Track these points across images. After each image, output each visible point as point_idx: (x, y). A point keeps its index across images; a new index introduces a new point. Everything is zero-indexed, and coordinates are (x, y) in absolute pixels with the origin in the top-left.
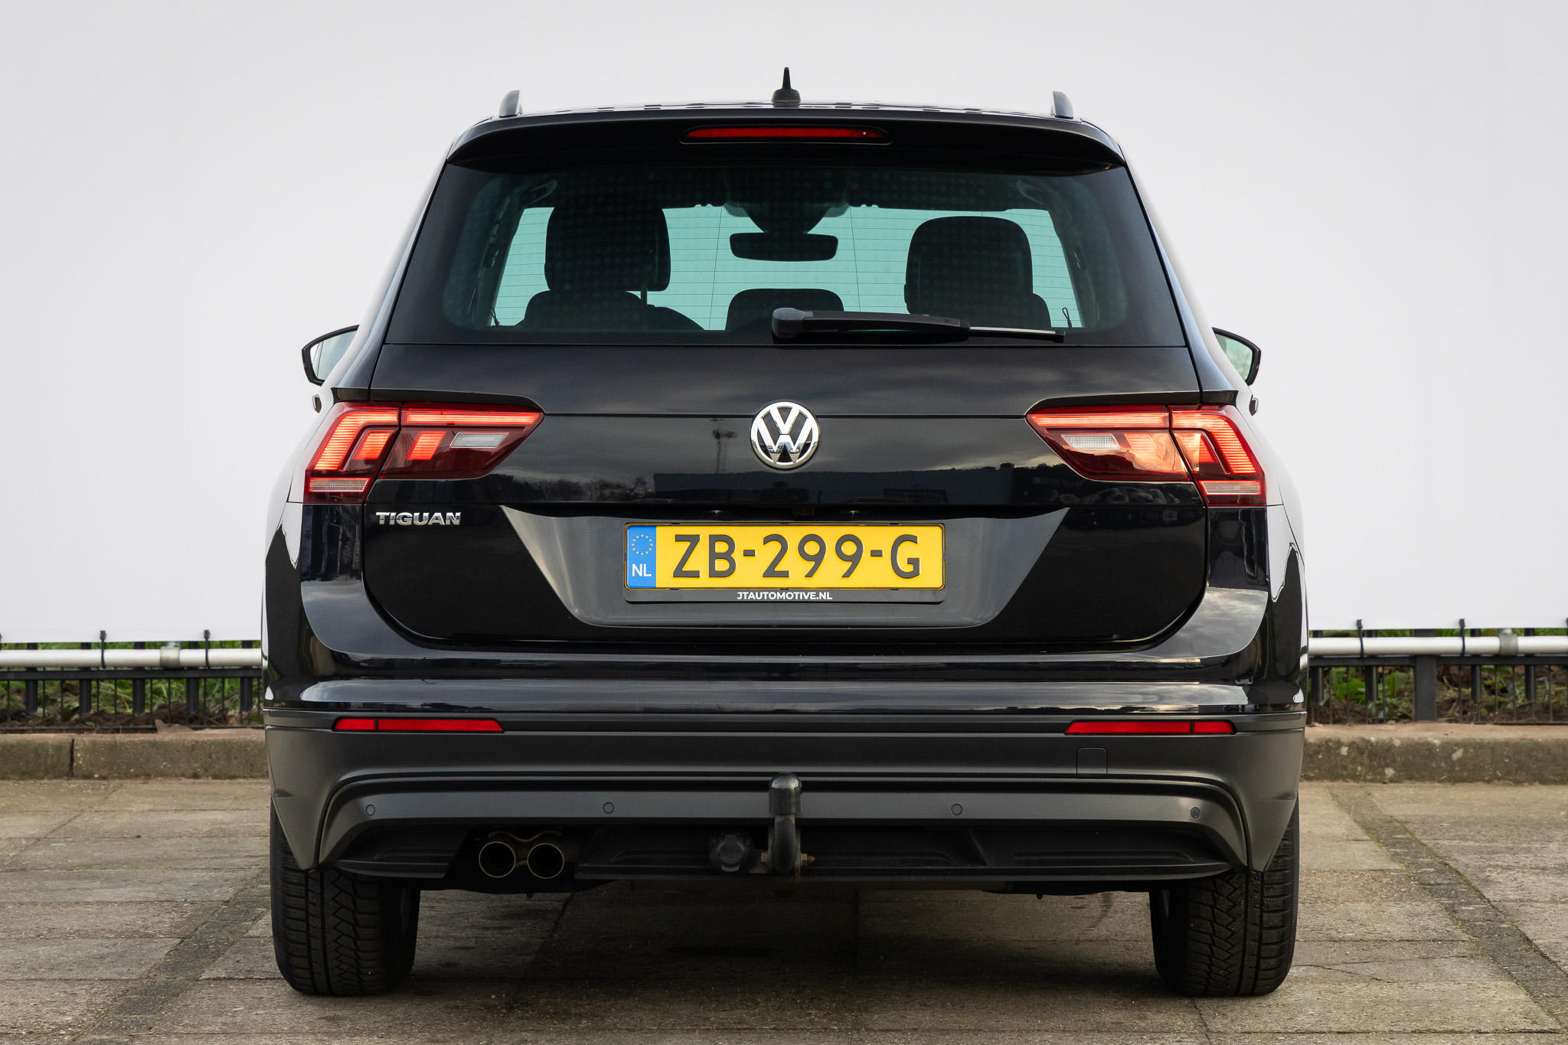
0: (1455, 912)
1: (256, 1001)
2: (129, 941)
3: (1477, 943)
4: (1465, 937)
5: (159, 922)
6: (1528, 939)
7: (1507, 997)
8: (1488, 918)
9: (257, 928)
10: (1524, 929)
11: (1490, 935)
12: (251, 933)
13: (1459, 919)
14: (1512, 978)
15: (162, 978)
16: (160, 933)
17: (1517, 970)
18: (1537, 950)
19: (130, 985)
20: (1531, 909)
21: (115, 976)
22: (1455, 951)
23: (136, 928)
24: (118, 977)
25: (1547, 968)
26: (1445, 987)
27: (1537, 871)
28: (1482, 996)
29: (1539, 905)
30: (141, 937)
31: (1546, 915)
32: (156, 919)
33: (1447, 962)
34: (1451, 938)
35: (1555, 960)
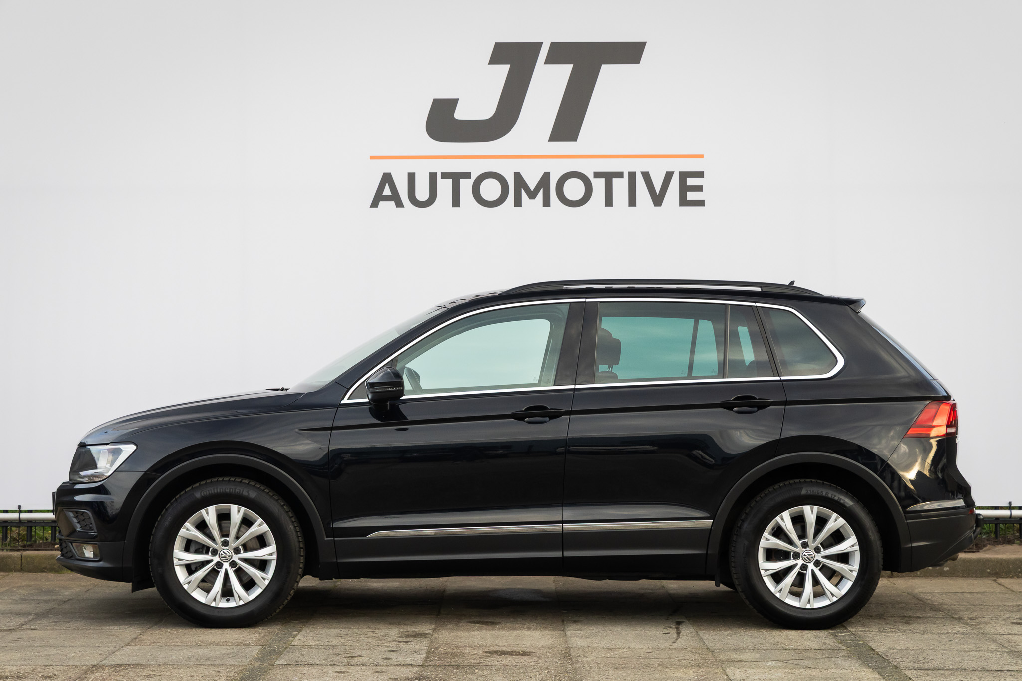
0: (837, 636)
1: (303, 675)
2: (239, 647)
3: (850, 651)
4: (844, 648)
5: (250, 638)
6: (873, 649)
7: (870, 676)
8: (852, 639)
9: (296, 641)
10: (870, 644)
11: (855, 647)
12: (294, 643)
13: (839, 639)
14: (870, 667)
15: (257, 664)
16: (252, 643)
17: (871, 663)
18: (878, 654)
19: (243, 667)
20: (871, 635)
21: (236, 663)
22: (841, 654)
23: (240, 641)
24: (238, 664)
25: (885, 662)
26: (841, 671)
27: (869, 617)
28: (859, 675)
29: (873, 633)
30: (243, 645)
31: (878, 637)
32: (249, 637)
33: (839, 659)
34: (838, 648)
35: (887, 658)
